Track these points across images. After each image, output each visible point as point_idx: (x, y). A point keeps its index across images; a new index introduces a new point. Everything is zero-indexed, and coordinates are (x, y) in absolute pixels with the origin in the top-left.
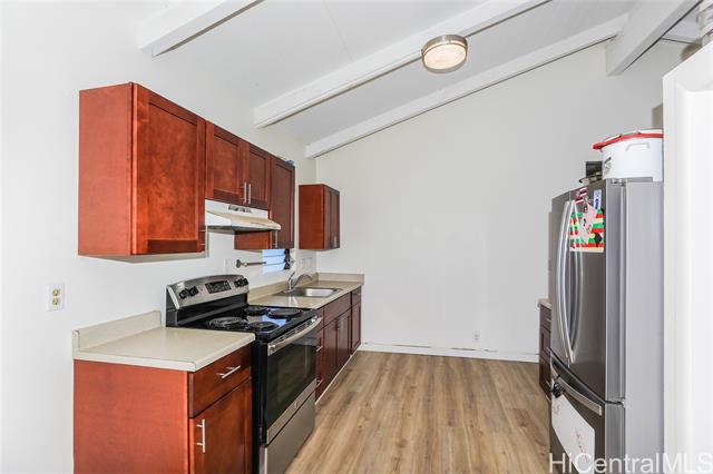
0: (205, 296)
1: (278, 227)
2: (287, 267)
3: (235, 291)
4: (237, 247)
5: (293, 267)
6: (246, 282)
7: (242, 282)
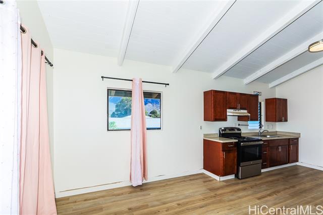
0: (228, 132)
1: (249, 115)
2: (260, 127)
3: (236, 131)
4: (238, 120)
5: (263, 128)
6: (240, 130)
7: (239, 130)
